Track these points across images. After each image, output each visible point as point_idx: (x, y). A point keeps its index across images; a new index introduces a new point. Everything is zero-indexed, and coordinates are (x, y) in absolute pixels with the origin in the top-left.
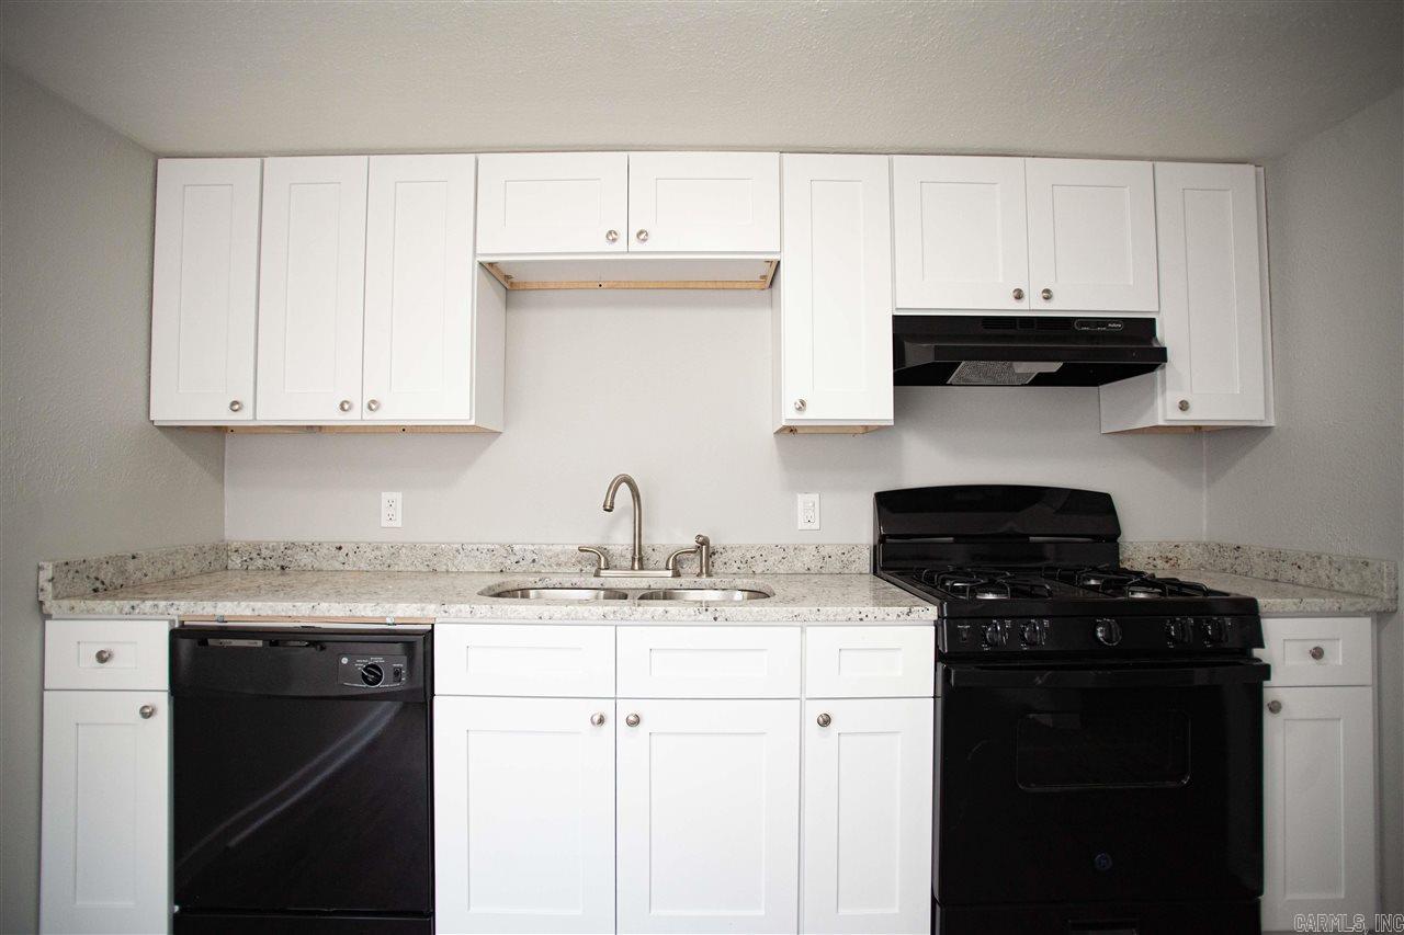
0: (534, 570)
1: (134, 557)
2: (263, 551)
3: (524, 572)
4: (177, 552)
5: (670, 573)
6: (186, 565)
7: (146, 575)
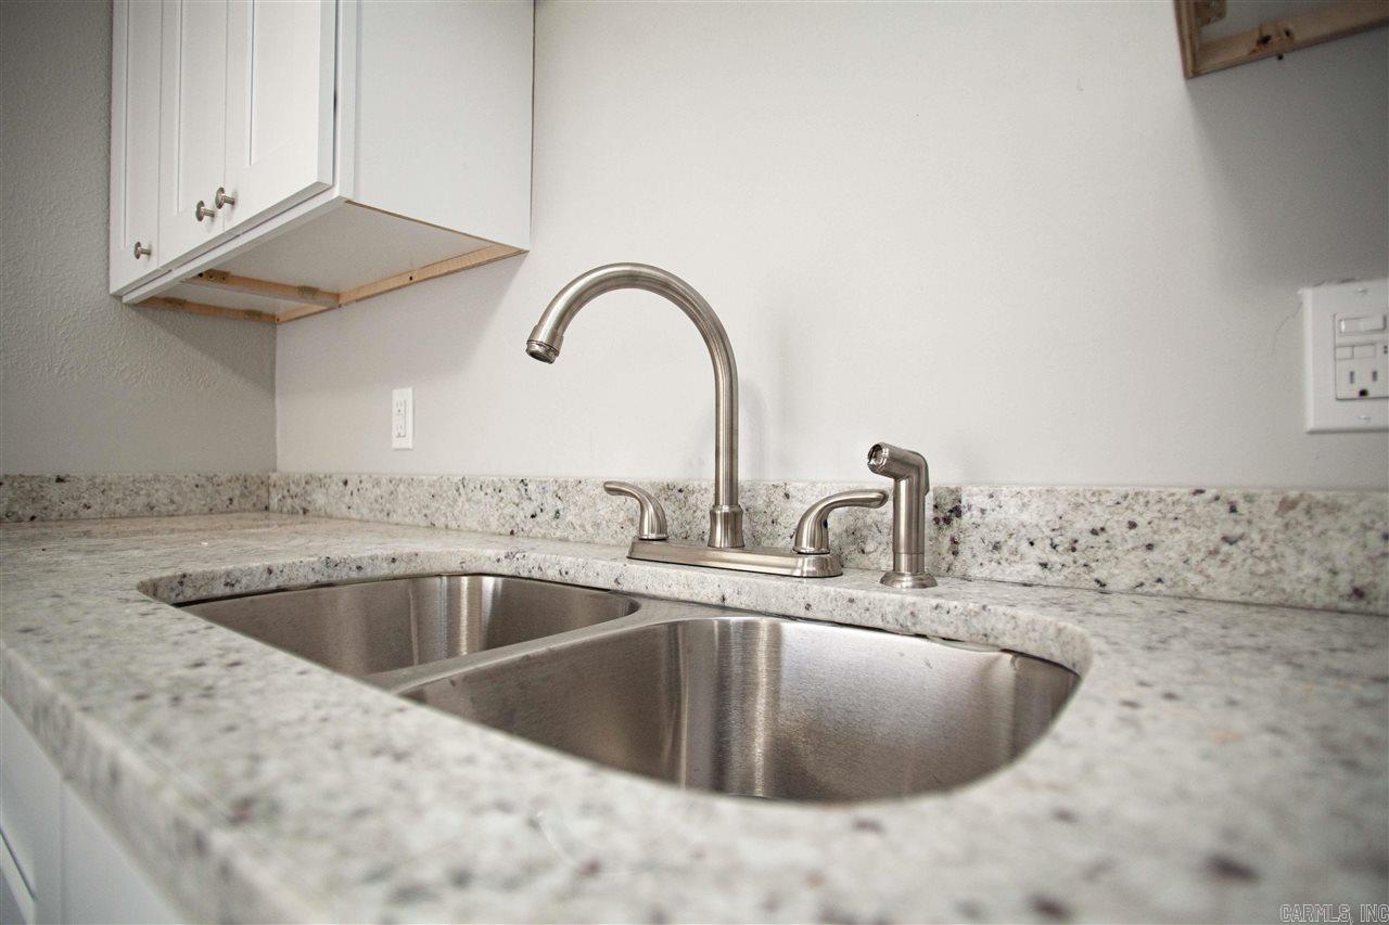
0: (558, 534)
1: (59, 480)
2: (293, 487)
3: (544, 537)
4: (157, 479)
5: (806, 565)
6: (177, 498)
7: (87, 507)
